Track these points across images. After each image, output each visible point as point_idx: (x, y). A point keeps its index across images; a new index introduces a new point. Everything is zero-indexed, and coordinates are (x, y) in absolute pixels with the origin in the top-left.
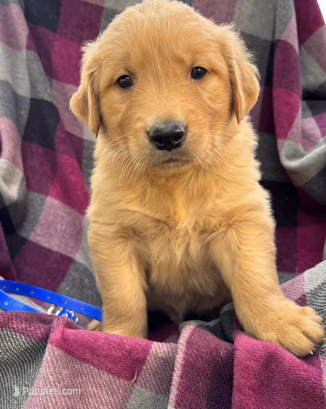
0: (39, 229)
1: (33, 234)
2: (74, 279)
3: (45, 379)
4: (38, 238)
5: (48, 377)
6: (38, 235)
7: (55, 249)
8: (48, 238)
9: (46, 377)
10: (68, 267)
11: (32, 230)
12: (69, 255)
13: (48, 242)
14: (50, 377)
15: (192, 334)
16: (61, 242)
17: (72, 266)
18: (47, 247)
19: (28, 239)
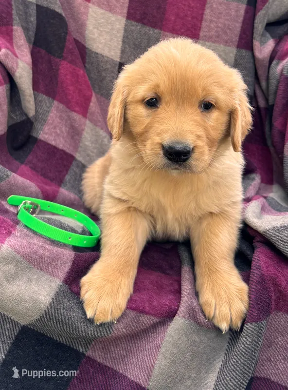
0: (47, 128)
1: (42, 132)
2: (76, 173)
4: (46, 136)
6: (46, 134)
7: (61, 146)
8: (54, 137)
10: (71, 163)
11: (41, 129)
12: (72, 153)
13: (55, 140)
16: (66, 141)
17: (74, 163)
18: (54, 145)
19: (38, 138)
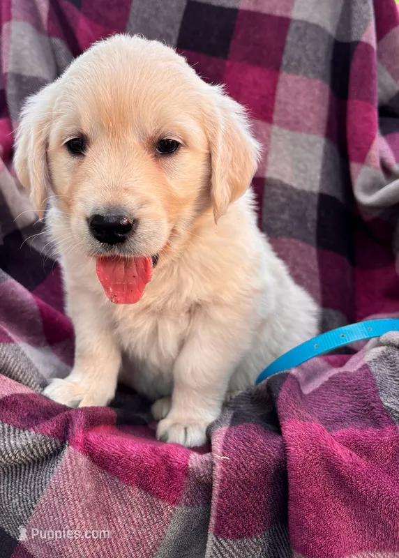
3: (63, 495)
5: (66, 493)
9: (64, 493)
14: (69, 493)
15: (227, 436)
